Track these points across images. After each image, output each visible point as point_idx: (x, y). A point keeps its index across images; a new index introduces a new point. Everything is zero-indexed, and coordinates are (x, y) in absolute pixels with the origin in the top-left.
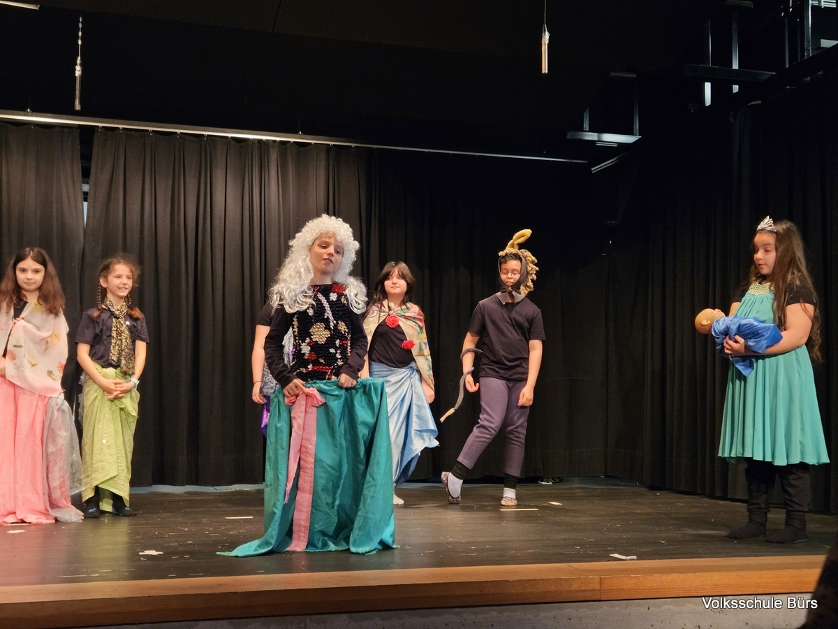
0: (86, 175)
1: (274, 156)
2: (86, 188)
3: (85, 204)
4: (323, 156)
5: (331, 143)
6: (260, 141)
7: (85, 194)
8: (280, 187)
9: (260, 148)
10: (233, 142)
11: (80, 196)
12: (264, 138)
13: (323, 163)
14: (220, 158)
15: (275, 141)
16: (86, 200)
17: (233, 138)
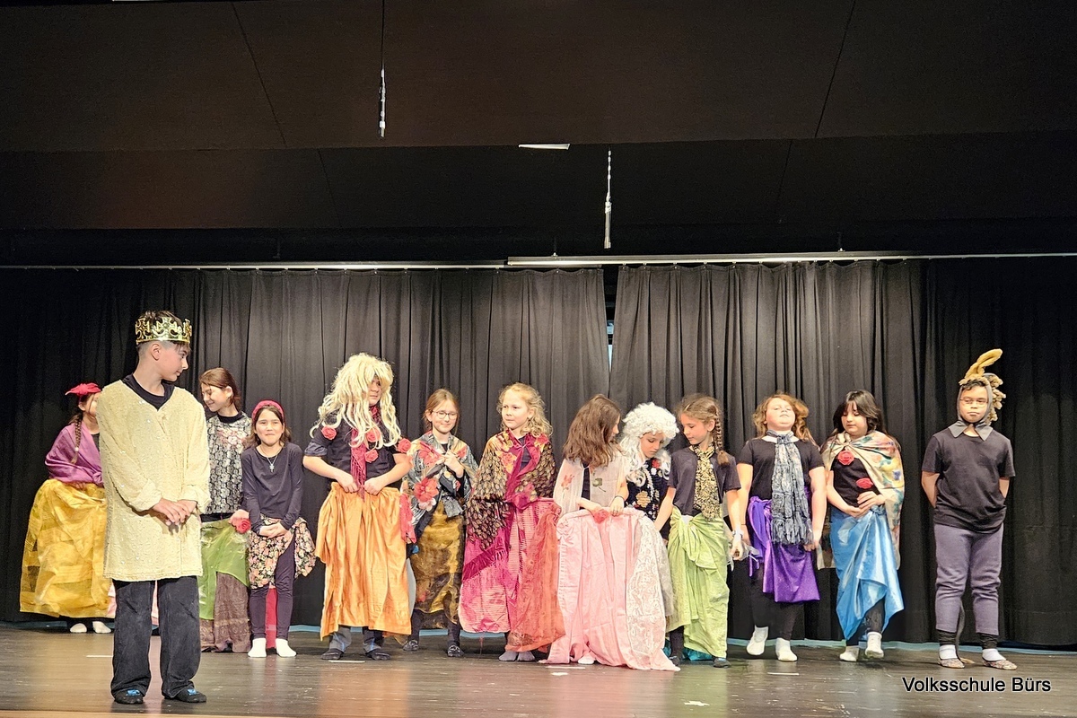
0: (610, 315)
1: (811, 278)
2: (611, 330)
3: (610, 347)
4: (868, 274)
5: (878, 258)
6: (794, 264)
7: (610, 336)
8: (818, 313)
9: (794, 271)
10: (765, 268)
11: (606, 339)
12: (799, 259)
13: (868, 283)
14: (750, 286)
15: (811, 262)
16: (610, 343)
17: (763, 263)
